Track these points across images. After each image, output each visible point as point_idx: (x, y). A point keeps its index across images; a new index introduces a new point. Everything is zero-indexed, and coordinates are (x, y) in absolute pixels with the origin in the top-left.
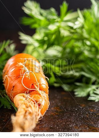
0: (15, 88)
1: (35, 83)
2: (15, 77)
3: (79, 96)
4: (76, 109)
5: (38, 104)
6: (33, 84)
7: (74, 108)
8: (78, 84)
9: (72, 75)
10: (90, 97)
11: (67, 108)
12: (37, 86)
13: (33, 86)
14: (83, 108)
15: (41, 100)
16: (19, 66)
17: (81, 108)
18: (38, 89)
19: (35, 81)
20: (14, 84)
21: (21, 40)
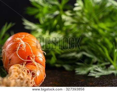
0: (11, 60)
1: (31, 55)
2: (12, 51)
3: (80, 74)
4: (75, 83)
5: (32, 73)
6: (28, 57)
7: (72, 82)
8: (79, 64)
9: (73, 56)
10: (90, 74)
11: (66, 83)
12: (33, 58)
13: (29, 58)
14: (82, 82)
15: (35, 70)
16: (16, 41)
17: (80, 82)
18: (33, 61)
19: (31, 53)
20: (10, 58)
21: (25, 26)
